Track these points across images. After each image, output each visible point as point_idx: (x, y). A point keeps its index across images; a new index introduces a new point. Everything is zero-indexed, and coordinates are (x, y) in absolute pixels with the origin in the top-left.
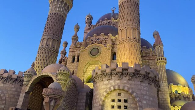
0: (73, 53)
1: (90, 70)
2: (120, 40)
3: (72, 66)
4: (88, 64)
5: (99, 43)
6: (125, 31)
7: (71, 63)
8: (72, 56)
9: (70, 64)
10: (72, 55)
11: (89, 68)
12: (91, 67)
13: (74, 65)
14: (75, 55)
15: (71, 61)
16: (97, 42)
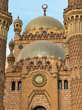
0: (12, 78)
1: (35, 100)
2: (74, 78)
3: (12, 95)
4: (33, 94)
5: (42, 68)
6: (79, 70)
7: (11, 91)
8: (11, 83)
9: (10, 93)
10: (11, 81)
11: (34, 98)
12: (36, 96)
13: (16, 94)
14: (14, 81)
15: (11, 88)
16: (39, 67)
